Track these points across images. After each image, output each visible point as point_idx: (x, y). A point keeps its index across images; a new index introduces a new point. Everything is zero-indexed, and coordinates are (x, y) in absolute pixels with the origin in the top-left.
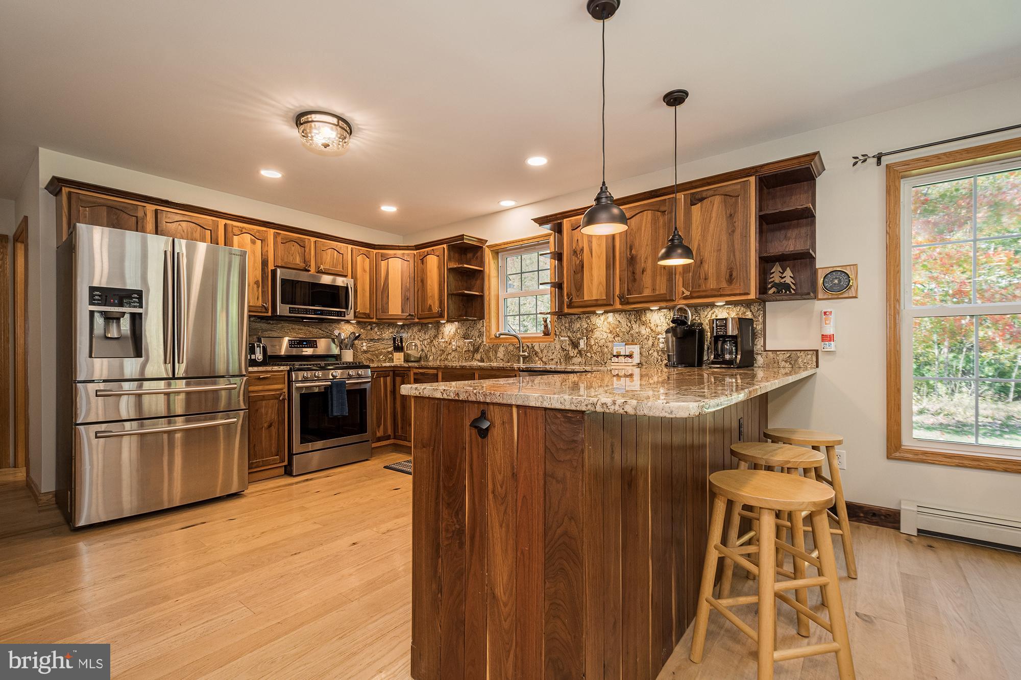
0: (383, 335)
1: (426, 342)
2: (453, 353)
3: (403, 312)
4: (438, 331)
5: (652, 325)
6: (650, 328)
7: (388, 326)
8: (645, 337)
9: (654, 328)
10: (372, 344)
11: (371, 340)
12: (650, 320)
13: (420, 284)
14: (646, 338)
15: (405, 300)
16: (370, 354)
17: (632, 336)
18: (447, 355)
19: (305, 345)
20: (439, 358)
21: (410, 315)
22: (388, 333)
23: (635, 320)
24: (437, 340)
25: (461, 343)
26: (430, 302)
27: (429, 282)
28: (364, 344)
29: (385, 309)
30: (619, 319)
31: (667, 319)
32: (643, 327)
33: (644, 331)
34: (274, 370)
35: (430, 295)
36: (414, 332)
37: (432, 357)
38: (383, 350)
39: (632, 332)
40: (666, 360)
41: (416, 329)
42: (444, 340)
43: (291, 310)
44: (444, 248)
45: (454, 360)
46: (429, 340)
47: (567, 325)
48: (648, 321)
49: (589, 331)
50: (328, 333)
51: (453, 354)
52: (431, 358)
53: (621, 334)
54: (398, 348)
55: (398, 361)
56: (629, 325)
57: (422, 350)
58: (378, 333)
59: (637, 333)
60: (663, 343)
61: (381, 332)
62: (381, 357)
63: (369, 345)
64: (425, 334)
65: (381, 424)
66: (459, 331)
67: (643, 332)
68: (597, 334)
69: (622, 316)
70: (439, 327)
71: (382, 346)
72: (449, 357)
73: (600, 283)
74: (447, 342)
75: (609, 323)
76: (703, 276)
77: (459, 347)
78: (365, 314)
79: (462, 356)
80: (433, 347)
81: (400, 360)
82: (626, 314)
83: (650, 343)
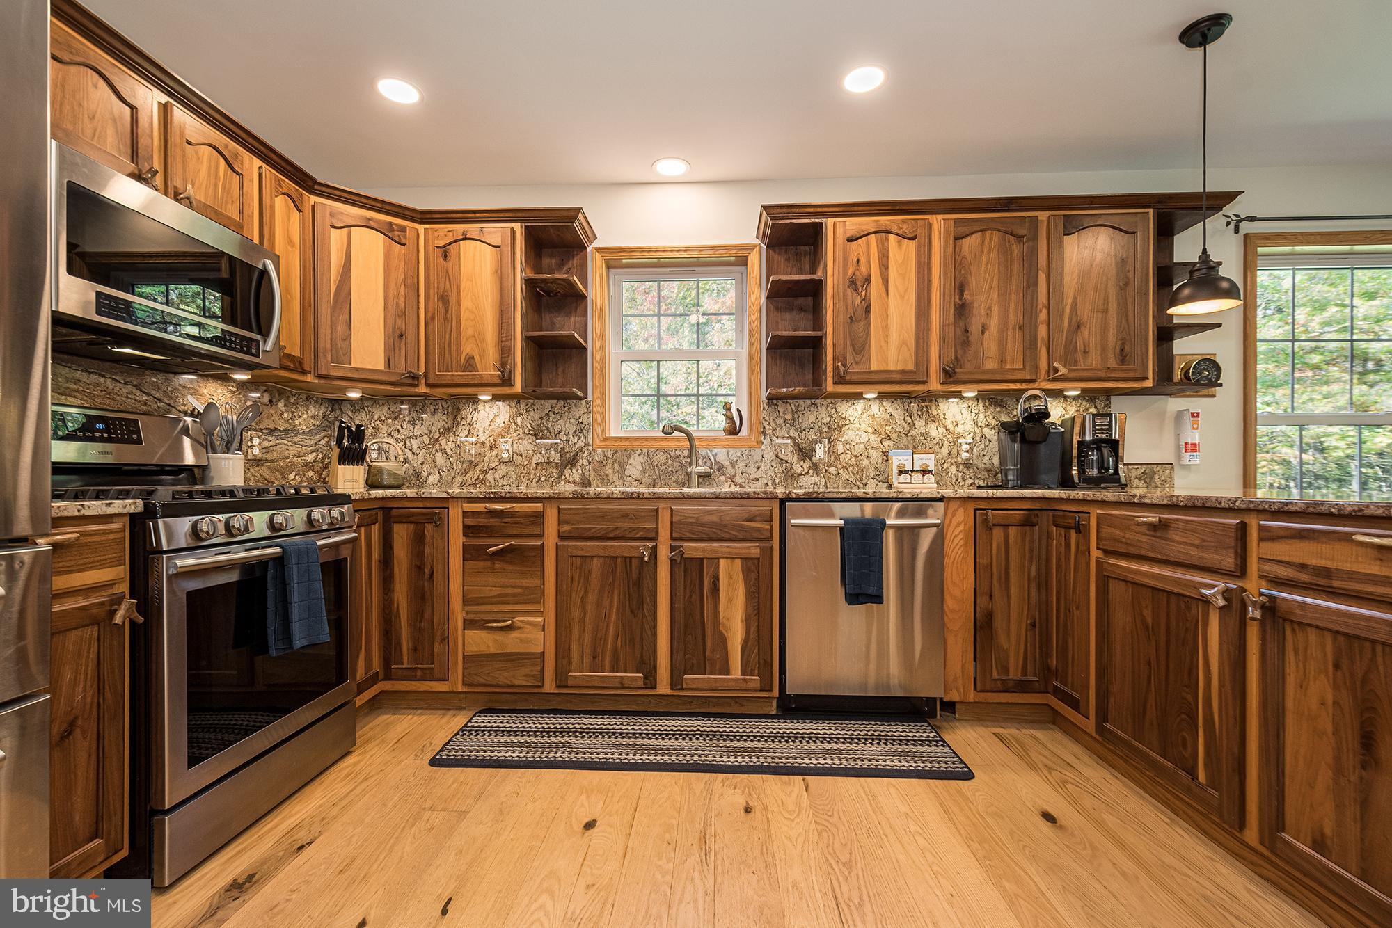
0: (297, 422)
1: (415, 444)
2: (503, 467)
3: (389, 364)
4: (455, 419)
5: (948, 423)
6: (945, 427)
7: (307, 399)
8: (935, 441)
9: (950, 427)
10: (272, 441)
11: (272, 431)
12: (944, 414)
13: (436, 304)
14: (938, 444)
15: (395, 337)
16: (269, 468)
17: (914, 440)
18: (485, 472)
19: (99, 430)
20: (459, 479)
21: (411, 375)
22: (305, 416)
23: (920, 413)
24: (451, 439)
25: (527, 446)
27: (466, 303)
28: (256, 441)
29: (342, 351)
30: (890, 410)
31: (974, 415)
32: (933, 426)
33: (935, 432)
34: (87, 512)
35: (470, 332)
36: (376, 418)
37: (437, 476)
38: (295, 459)
39: (913, 433)
40: (970, 478)
42: (474, 439)
43: (104, 304)
44: (513, 232)
45: (505, 482)
46: (426, 440)
47: (789, 417)
48: (942, 416)
49: (835, 429)
50: (160, 401)
51: (503, 470)
52: (433, 479)
53: (894, 436)
54: (353, 453)
55: (350, 485)
56: (909, 420)
57: (406, 461)
58: (286, 415)
59: (922, 434)
60: (968, 452)
61: (293, 413)
62: (292, 476)
63: (266, 444)
64: (414, 424)
66: (519, 420)
67: (933, 433)
68: (849, 434)
69: (895, 405)
70: (459, 410)
71: (293, 450)
72: (490, 477)
73: (904, 343)
74: (483, 443)
75: (873, 417)
76: (1080, 346)
77: (521, 455)
78: (293, 358)
79: (529, 474)
80: (439, 454)
81: (355, 485)
82: (903, 403)
83: (945, 451)
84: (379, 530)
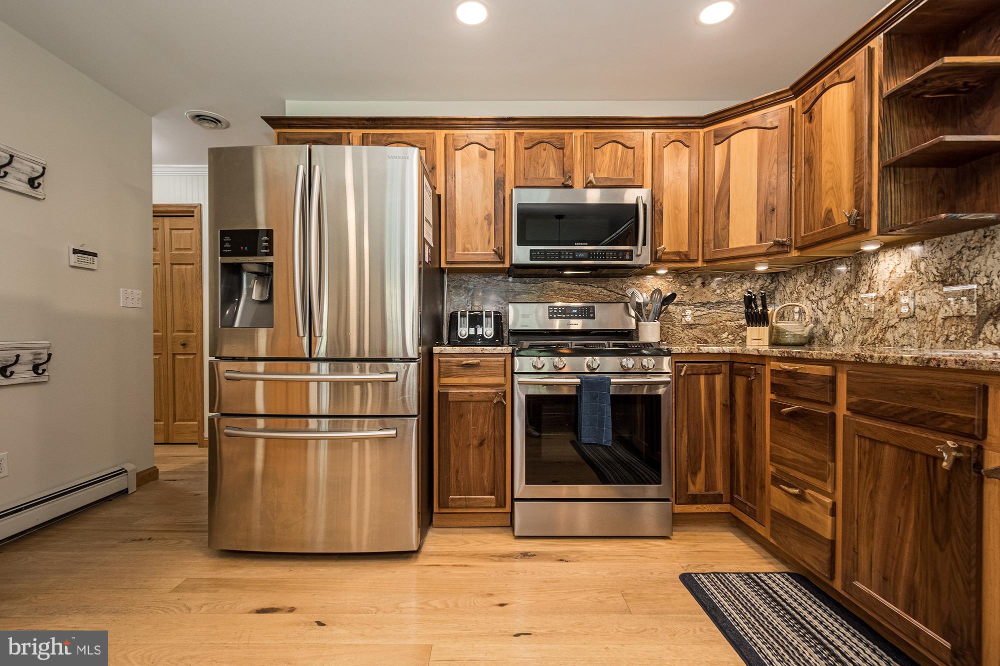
0: (730, 295)
1: (825, 304)
2: (904, 324)
3: (760, 239)
4: (857, 276)
7: (742, 277)
10: (705, 311)
11: (703, 304)
13: (803, 168)
15: (767, 212)
16: (701, 330)
18: (884, 330)
19: (574, 314)
20: (860, 338)
21: (777, 243)
22: (740, 290)
24: (853, 297)
25: (931, 297)
26: (828, 202)
27: (826, 156)
28: (689, 312)
29: (721, 236)
34: (485, 352)
35: (829, 185)
36: (799, 283)
37: (841, 335)
38: (728, 323)
41: (801, 278)
42: (873, 295)
43: (533, 255)
44: (871, 51)
45: (905, 342)
46: (833, 299)
50: (618, 294)
51: (903, 327)
52: (838, 338)
54: (757, 318)
55: (756, 342)
57: (817, 321)
58: (718, 291)
61: (725, 289)
62: (725, 335)
63: (699, 313)
64: (824, 286)
65: (700, 468)
66: (922, 266)
70: (860, 265)
71: (726, 316)
72: (889, 336)
74: (883, 298)
77: (924, 309)
78: (678, 253)
79: (934, 332)
80: (843, 313)
81: (761, 343)
84: (724, 380)
